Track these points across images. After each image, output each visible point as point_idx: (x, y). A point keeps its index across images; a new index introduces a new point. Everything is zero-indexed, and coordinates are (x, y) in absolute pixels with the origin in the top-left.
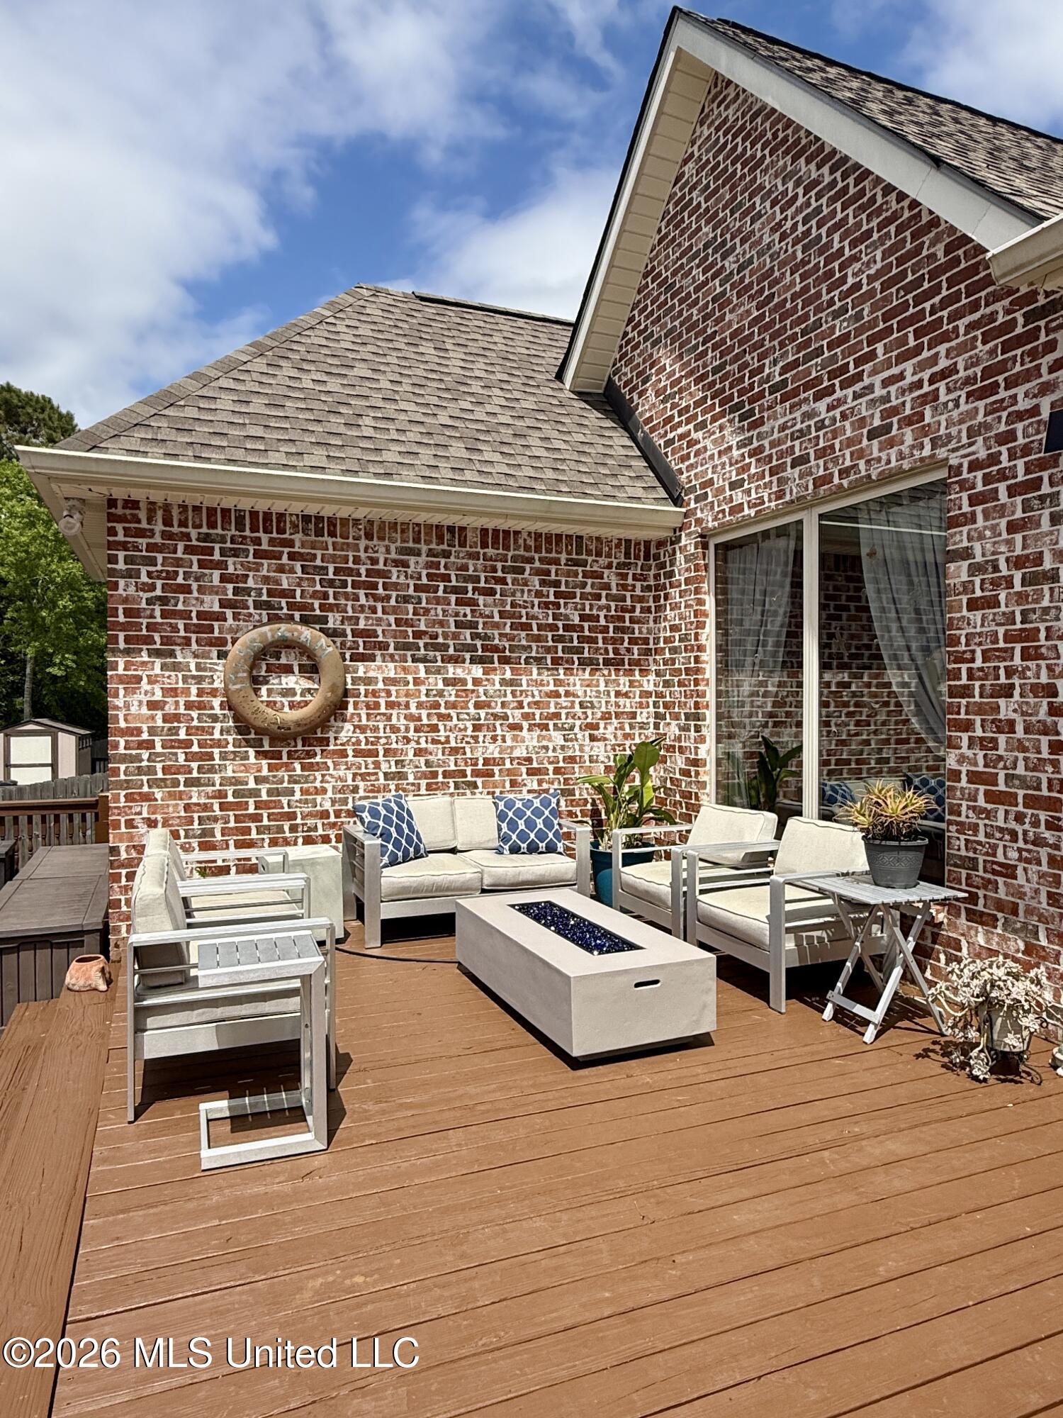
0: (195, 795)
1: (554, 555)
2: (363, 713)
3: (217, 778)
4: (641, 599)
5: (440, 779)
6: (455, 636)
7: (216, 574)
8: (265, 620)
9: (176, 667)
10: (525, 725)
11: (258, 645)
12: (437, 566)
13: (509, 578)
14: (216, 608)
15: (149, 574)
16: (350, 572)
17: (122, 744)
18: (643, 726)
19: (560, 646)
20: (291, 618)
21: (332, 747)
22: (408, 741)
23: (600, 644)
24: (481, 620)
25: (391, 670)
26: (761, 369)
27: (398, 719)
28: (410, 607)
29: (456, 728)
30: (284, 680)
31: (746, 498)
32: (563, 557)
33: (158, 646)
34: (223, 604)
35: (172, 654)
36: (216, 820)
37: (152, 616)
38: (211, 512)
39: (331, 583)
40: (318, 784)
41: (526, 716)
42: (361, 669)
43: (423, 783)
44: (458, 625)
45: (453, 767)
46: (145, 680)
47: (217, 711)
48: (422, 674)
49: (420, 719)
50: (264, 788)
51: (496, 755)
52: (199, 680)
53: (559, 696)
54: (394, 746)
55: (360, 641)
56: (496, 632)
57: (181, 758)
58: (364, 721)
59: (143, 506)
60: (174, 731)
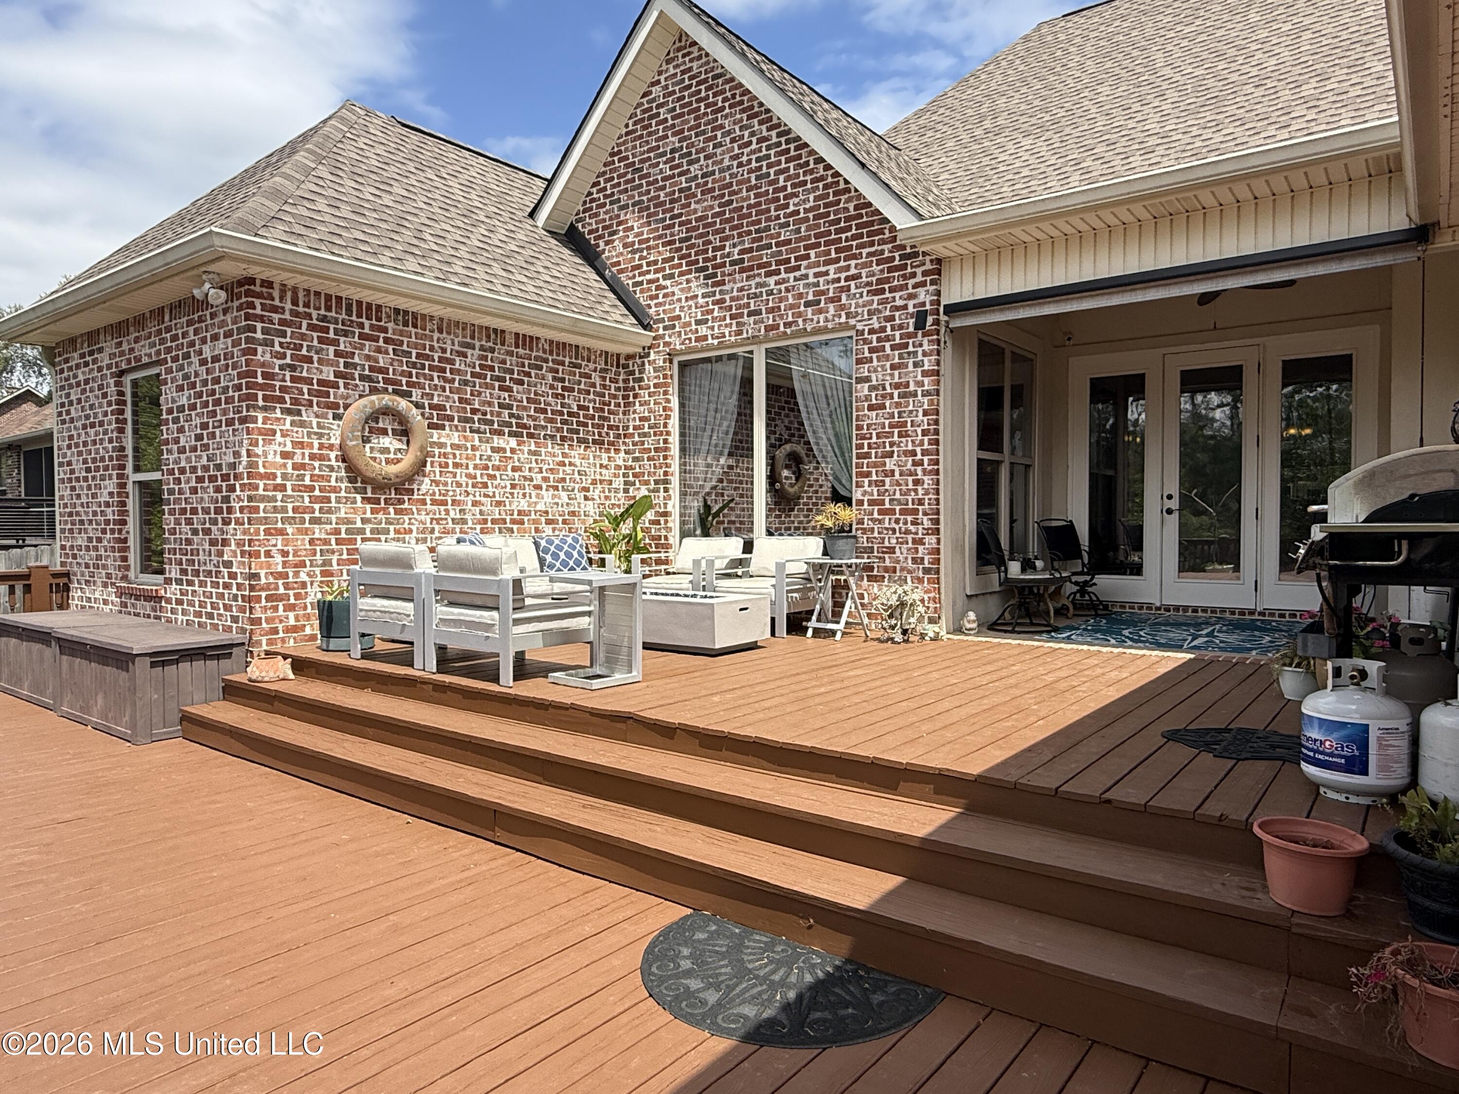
0: (317, 531)
1: (561, 358)
2: (437, 470)
3: (333, 518)
4: (615, 397)
5: (489, 525)
6: (499, 414)
8: (369, 390)
9: (302, 424)
10: (544, 486)
11: (369, 410)
12: (486, 359)
13: (533, 372)
14: (332, 378)
15: (281, 344)
16: (428, 357)
17: (261, 487)
18: (617, 491)
19: (565, 427)
21: (415, 497)
22: (468, 494)
23: (590, 428)
24: (515, 404)
25: (455, 438)
26: (723, 248)
27: (461, 476)
28: (469, 389)
29: (500, 486)
30: (381, 440)
31: (709, 332)
32: (567, 360)
33: (288, 406)
34: (337, 375)
35: (299, 413)
36: (333, 552)
37: (284, 380)
38: (328, 297)
39: (414, 366)
40: (406, 526)
41: (545, 479)
42: (436, 435)
43: (478, 527)
44: (500, 406)
45: (497, 516)
46: (278, 434)
47: (333, 463)
48: (477, 443)
49: (475, 477)
50: (368, 527)
51: (526, 508)
52: (320, 436)
53: (565, 465)
54: (458, 498)
55: (435, 413)
56: (525, 414)
57: (307, 499)
58: (438, 478)
59: (276, 286)
60: (301, 478)
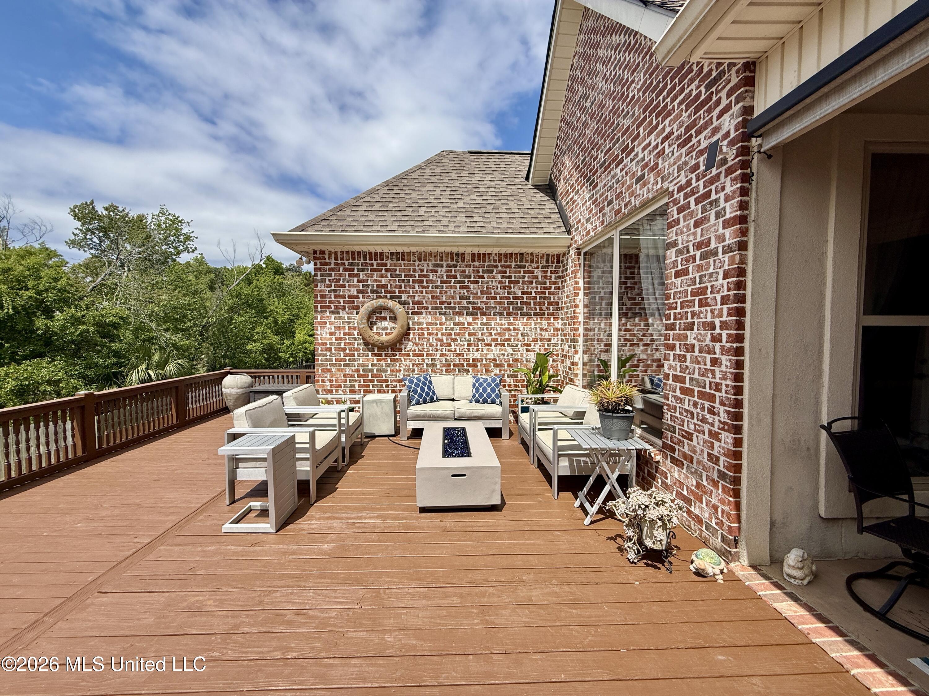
0: (347, 370)
1: (508, 263)
2: (417, 337)
3: (356, 364)
4: (555, 283)
5: (452, 367)
6: (459, 303)
7: (356, 279)
8: (375, 297)
9: (340, 318)
10: (493, 344)
11: (370, 309)
12: (451, 271)
13: (486, 275)
14: (355, 293)
15: (329, 280)
16: (411, 276)
17: (320, 349)
19: (511, 307)
20: (386, 297)
21: (403, 352)
22: (437, 350)
23: (532, 305)
24: (472, 296)
25: (429, 318)
26: (597, 156)
27: (432, 340)
28: (438, 290)
29: (460, 345)
30: (383, 323)
31: (591, 227)
32: (513, 264)
33: (333, 310)
34: (358, 292)
35: (338, 313)
36: (356, 381)
37: (330, 298)
38: (353, 253)
39: (403, 281)
40: (397, 368)
41: (493, 340)
42: (416, 318)
43: (444, 369)
44: (460, 298)
45: (458, 362)
46: (328, 323)
47: (356, 336)
48: (444, 320)
49: (442, 340)
50: (375, 369)
51: (479, 357)
52: (349, 323)
53: (510, 330)
54: (431, 352)
55: (416, 306)
56: (479, 301)
57: (342, 355)
58: (417, 341)
59: (327, 253)
60: (339, 344)
